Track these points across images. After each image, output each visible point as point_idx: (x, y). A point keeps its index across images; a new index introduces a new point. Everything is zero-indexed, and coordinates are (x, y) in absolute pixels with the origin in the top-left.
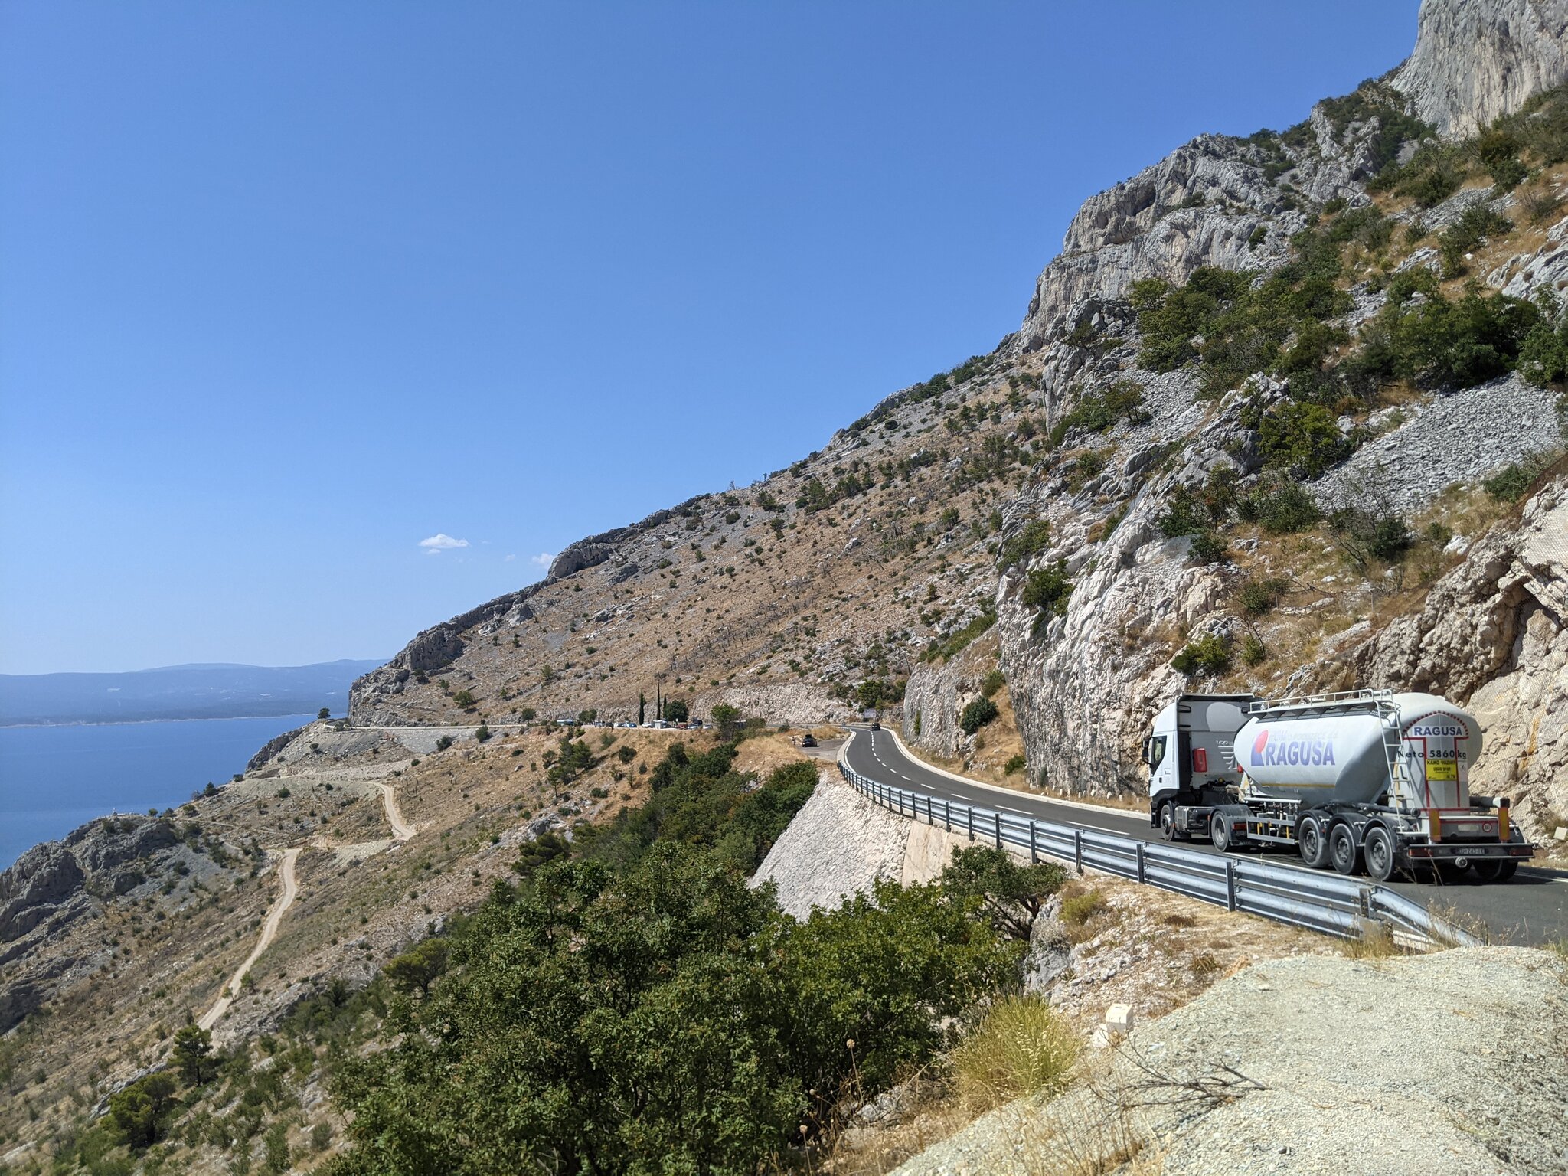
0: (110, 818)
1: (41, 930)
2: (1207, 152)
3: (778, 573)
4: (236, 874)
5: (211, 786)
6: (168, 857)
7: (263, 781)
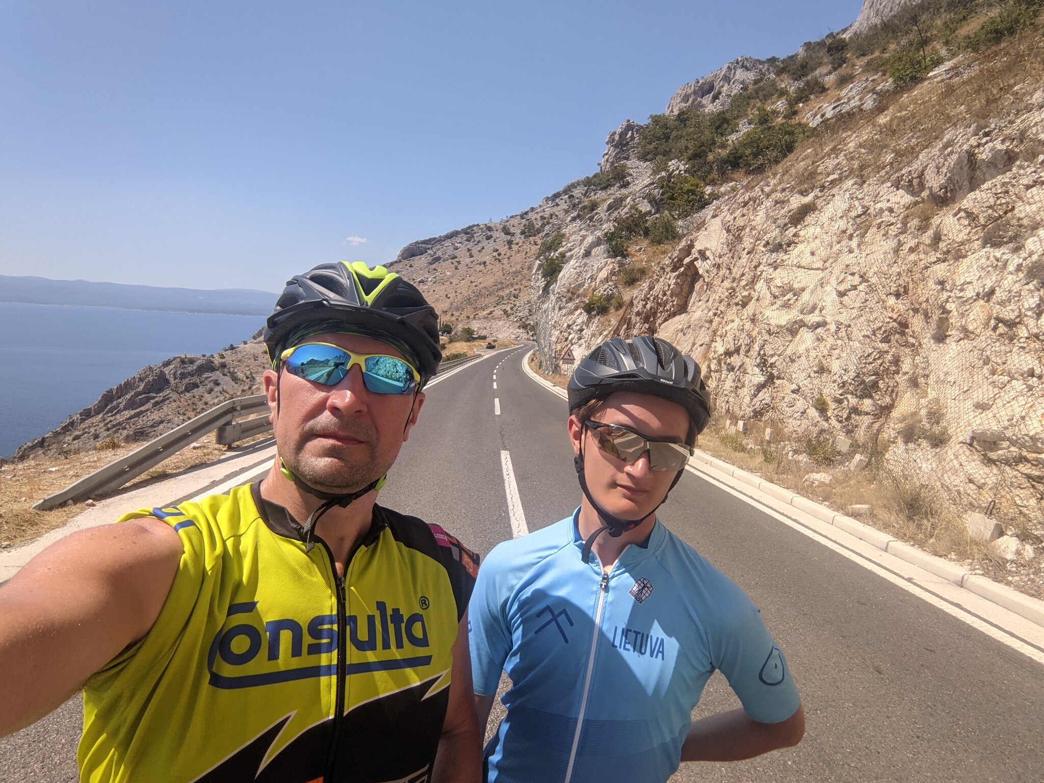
0: (183, 356)
1: (149, 405)
2: (743, 66)
3: (507, 266)
4: (242, 387)
5: (232, 345)
6: (210, 377)
7: (257, 345)
